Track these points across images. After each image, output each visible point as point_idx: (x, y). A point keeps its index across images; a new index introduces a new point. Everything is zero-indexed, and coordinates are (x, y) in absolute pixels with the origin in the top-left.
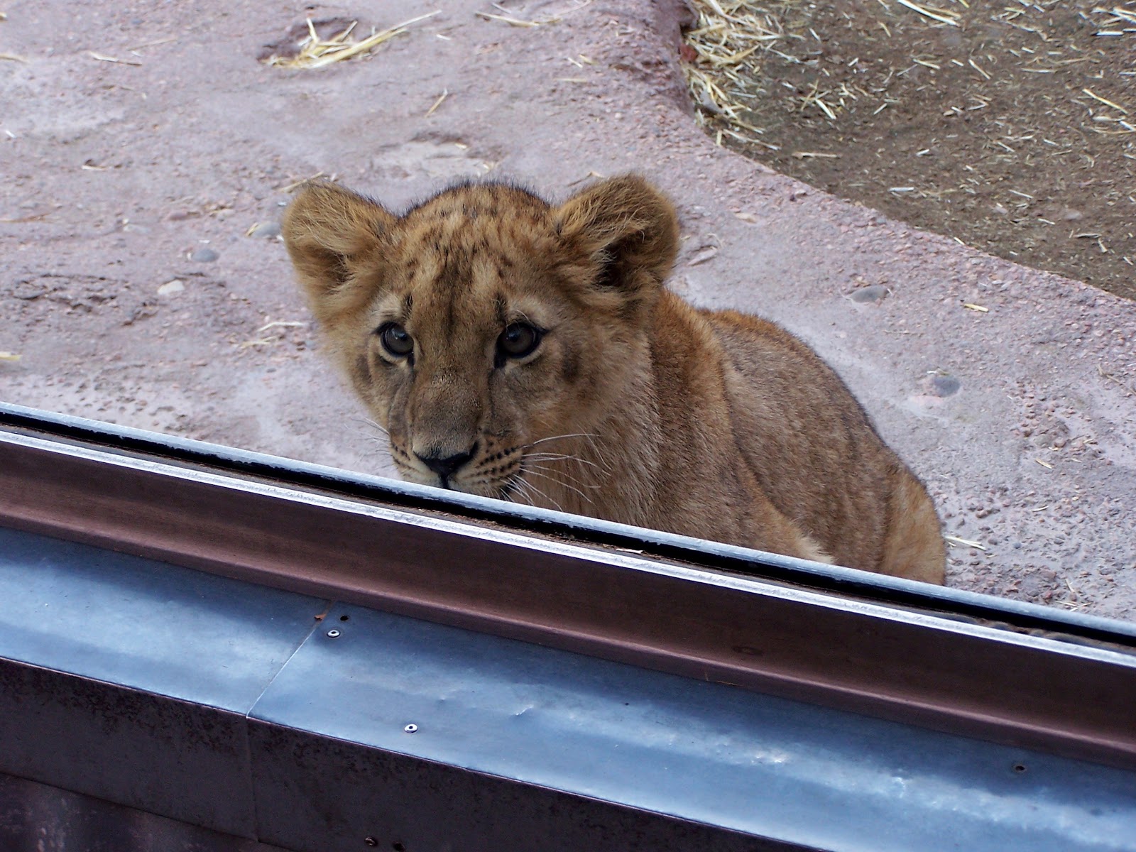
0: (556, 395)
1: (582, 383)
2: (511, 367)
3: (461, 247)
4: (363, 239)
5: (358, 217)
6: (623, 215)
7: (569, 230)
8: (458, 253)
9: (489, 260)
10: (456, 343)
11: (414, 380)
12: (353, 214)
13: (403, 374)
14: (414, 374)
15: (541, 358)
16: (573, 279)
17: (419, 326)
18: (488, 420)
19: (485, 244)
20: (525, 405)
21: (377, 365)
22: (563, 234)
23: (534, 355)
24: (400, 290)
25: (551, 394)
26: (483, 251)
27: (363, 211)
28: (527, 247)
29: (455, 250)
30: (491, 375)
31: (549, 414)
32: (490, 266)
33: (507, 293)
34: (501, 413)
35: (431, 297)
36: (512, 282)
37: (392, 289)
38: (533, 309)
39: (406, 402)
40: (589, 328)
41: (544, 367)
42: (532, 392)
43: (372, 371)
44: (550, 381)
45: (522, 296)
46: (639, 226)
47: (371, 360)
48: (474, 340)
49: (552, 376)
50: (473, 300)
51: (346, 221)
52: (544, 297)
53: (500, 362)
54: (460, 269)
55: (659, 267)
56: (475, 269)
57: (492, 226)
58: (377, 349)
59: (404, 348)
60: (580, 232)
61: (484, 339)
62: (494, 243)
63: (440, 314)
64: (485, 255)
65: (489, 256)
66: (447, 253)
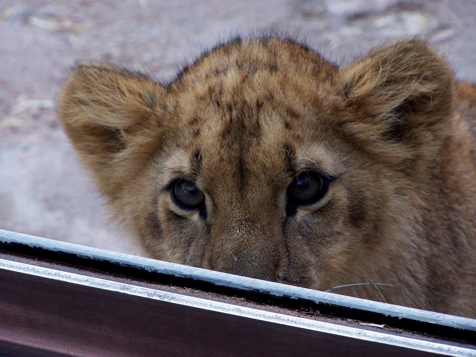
0: (345, 240)
1: (367, 226)
2: (301, 214)
3: (245, 102)
4: (137, 111)
5: (130, 91)
6: (411, 77)
7: (358, 92)
8: (242, 109)
9: (274, 113)
10: (250, 195)
11: (209, 232)
12: (124, 89)
13: (196, 227)
14: (208, 227)
15: (330, 204)
16: (360, 135)
17: (211, 181)
18: (285, 268)
19: (270, 97)
20: (318, 251)
21: (169, 220)
22: (351, 96)
23: (324, 201)
24: (186, 148)
25: (341, 238)
26: (267, 105)
27: (135, 85)
28: (316, 103)
29: (239, 105)
30: (285, 225)
31: (340, 258)
32: (276, 118)
33: (295, 144)
34: (297, 260)
35: (219, 153)
36: (300, 133)
37: (178, 146)
38: (321, 158)
39: (203, 255)
40: (375, 181)
41: (333, 213)
42: (323, 236)
43: (163, 226)
44: (339, 226)
45: (309, 146)
46: (426, 88)
47: (161, 215)
48: (267, 191)
49: (340, 221)
50: (264, 152)
51: (118, 96)
52: (330, 147)
53: (291, 211)
54: (246, 123)
55: (437, 127)
56: (262, 122)
57: (274, 80)
58: (167, 204)
59: (194, 201)
60: (370, 94)
61: (276, 190)
62: (279, 96)
63: (230, 169)
64: (270, 109)
65: (274, 109)
66: (230, 108)
